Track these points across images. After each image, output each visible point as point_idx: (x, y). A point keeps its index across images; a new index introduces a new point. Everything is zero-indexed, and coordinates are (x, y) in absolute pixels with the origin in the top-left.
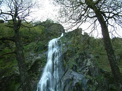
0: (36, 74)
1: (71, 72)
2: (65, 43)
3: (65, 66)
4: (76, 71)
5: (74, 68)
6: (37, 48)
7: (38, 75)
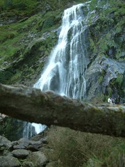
0: (35, 68)
1: (103, 60)
2: (96, 9)
3: (92, 50)
4: (115, 58)
5: (110, 52)
6: (41, 25)
7: (38, 69)
